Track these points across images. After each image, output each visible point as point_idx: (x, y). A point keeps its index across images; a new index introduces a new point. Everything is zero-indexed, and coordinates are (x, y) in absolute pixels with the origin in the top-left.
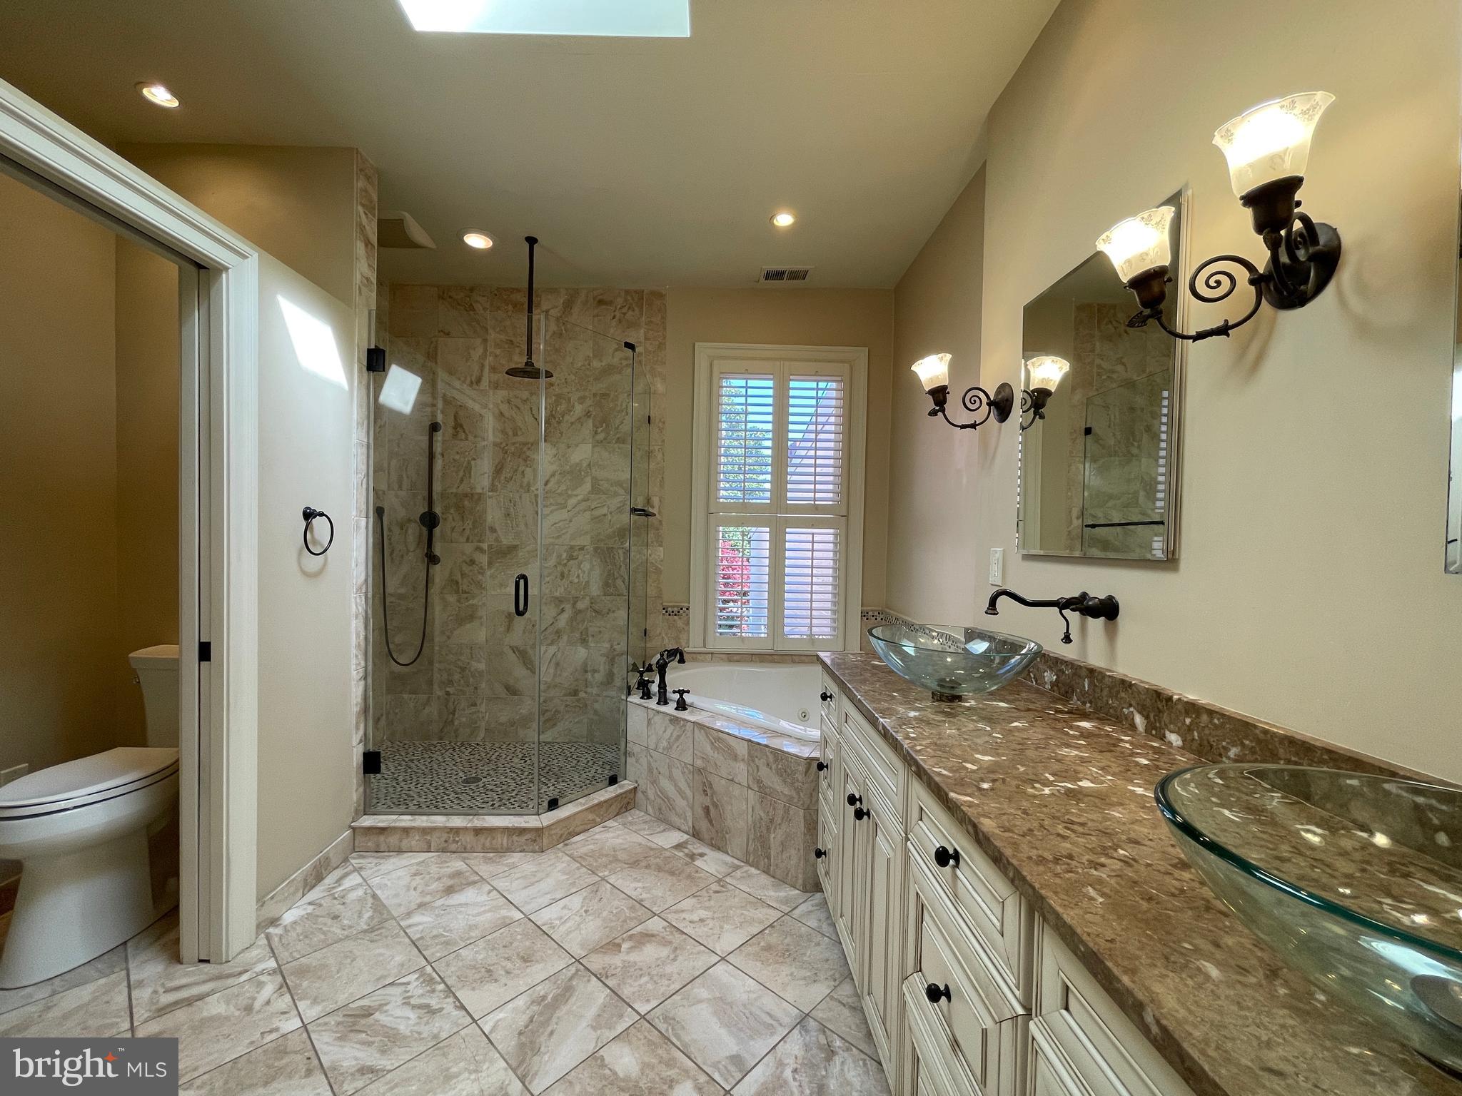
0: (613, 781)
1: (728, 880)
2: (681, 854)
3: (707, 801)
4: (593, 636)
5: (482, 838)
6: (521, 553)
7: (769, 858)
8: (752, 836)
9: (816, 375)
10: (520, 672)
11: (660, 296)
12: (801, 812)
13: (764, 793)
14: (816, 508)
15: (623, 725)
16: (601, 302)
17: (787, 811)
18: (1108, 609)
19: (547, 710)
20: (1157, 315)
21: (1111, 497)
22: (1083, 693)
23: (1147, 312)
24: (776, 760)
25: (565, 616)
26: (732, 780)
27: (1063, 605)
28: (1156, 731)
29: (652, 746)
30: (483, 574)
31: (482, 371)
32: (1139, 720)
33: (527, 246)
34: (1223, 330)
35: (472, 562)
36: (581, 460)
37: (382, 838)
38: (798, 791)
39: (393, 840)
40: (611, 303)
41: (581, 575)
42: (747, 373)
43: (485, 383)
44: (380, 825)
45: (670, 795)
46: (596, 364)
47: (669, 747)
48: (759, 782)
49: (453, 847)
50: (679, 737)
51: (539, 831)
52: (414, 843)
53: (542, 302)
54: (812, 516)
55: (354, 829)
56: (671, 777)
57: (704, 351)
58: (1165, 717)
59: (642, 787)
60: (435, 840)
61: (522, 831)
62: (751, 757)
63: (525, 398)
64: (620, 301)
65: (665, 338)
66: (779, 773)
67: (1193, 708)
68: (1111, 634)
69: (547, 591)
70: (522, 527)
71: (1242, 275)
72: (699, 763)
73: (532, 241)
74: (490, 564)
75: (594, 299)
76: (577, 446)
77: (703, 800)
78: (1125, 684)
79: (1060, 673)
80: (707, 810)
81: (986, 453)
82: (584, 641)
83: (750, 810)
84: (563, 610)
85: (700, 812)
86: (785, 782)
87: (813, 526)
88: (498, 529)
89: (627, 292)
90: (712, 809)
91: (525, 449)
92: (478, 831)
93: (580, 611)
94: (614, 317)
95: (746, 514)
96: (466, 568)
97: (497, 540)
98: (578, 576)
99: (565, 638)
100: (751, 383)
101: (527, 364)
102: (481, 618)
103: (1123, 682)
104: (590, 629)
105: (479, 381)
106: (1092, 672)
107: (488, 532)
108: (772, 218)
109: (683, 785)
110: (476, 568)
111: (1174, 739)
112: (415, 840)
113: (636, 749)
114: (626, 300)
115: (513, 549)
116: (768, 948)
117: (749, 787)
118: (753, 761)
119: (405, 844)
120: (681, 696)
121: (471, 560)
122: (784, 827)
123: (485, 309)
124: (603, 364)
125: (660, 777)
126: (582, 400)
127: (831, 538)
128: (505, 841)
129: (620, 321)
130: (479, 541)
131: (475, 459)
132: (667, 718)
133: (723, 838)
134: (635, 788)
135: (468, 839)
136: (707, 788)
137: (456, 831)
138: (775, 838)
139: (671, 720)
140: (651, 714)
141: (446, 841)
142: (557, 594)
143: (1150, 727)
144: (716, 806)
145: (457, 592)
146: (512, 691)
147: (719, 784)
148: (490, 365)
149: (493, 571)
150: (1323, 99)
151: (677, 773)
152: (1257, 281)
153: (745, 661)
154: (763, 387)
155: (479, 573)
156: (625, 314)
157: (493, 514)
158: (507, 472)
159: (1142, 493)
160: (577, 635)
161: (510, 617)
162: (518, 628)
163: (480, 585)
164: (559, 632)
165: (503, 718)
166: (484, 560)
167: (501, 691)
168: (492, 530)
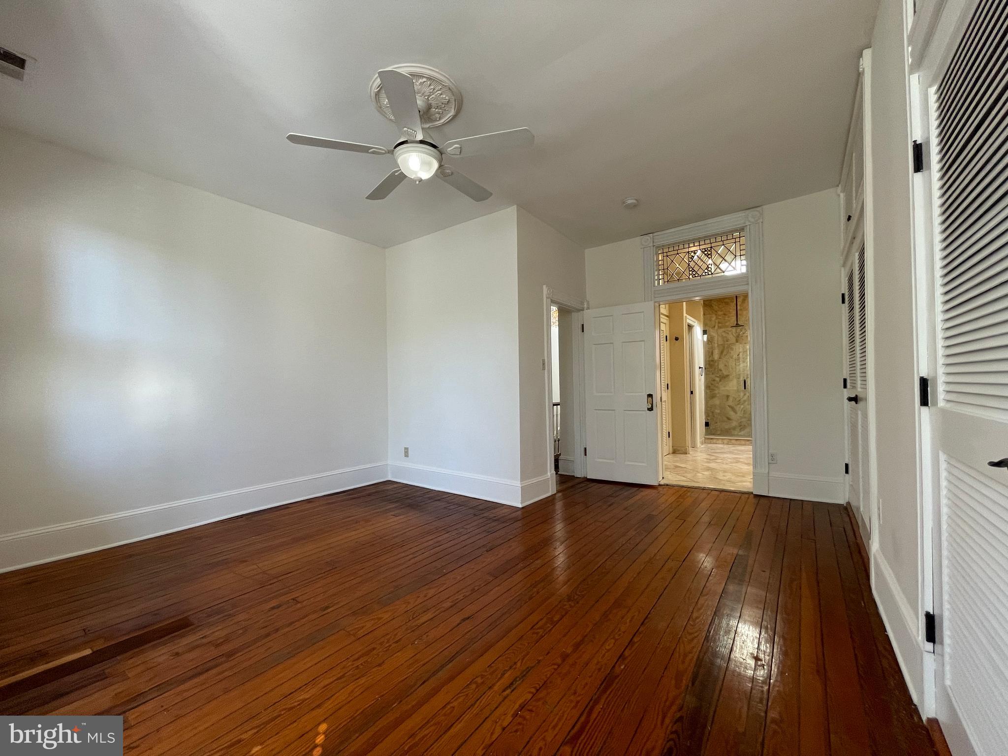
6: (731, 377)
10: (732, 413)
30: (718, 384)
35: (714, 380)
37: (711, 440)
39: (715, 441)
43: (716, 327)
44: (711, 437)
70: (731, 369)
74: (720, 381)
88: (722, 369)
91: (730, 346)
96: (713, 382)
97: (722, 373)
101: (736, 323)
105: (714, 327)
115: (728, 376)
119: (718, 442)
145: (710, 389)
146: (729, 419)
157: (721, 366)
158: (725, 353)
161: (728, 397)
162: (731, 399)
163: (717, 387)
164: (745, 401)
165: (727, 427)
166: (718, 379)
167: (725, 419)
168: (721, 370)
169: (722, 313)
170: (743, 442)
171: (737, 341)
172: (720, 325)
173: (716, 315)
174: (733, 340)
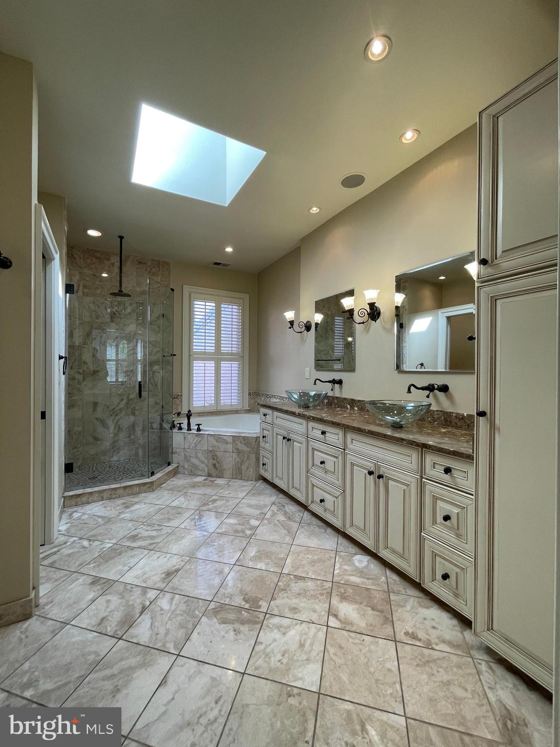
0: (169, 464)
1: (229, 484)
2: (207, 482)
3: (215, 462)
4: (137, 410)
5: (127, 490)
7: (242, 474)
8: (235, 468)
9: (232, 303)
11: (168, 264)
12: (254, 455)
13: (239, 452)
14: (232, 354)
15: (170, 443)
16: (140, 263)
17: (248, 456)
18: (340, 382)
19: (115, 446)
20: (352, 318)
21: (322, 351)
22: (335, 403)
23: (350, 317)
24: (244, 440)
25: (124, 402)
26: (226, 451)
27: (329, 382)
28: (352, 408)
29: (186, 447)
30: (80, 384)
31: (79, 287)
32: (348, 406)
33: (119, 240)
34: (363, 323)
36: (131, 331)
37: (79, 499)
38: (253, 449)
39: (84, 499)
40: (145, 264)
41: (131, 383)
42: (205, 300)
44: (78, 493)
45: (197, 464)
46: (138, 289)
47: (196, 446)
48: (237, 449)
49: (114, 496)
50: (200, 441)
51: (152, 483)
52: (95, 498)
53: (111, 258)
54: (230, 357)
55: (64, 497)
56: (197, 457)
57: (187, 289)
58: (354, 404)
59: (182, 464)
60: (105, 495)
61: (145, 484)
62: (234, 441)
63: (102, 302)
64: (149, 263)
65: (169, 281)
66: (245, 444)
67: (359, 401)
68: (341, 388)
69: (114, 391)
71: (366, 313)
72: (210, 449)
73: (121, 238)
74: (84, 379)
75: (137, 260)
76: (129, 325)
77: (211, 461)
78: (345, 399)
79: (329, 400)
80: (214, 465)
81: (303, 341)
82: (133, 414)
83: (234, 460)
84: (122, 400)
85: (211, 466)
86: (248, 447)
87: (231, 361)
88: (88, 363)
89: (152, 260)
90: (217, 465)
91: (102, 325)
92: (125, 488)
93: (131, 399)
94: (146, 270)
95: (204, 356)
97: (88, 368)
98: (130, 384)
99: (124, 412)
100: (207, 304)
101: (119, 291)
102: (79, 405)
103: (345, 398)
104: (136, 407)
106: (337, 397)
107: (83, 364)
108: (225, 248)
109: (203, 459)
110: (76, 382)
111: (356, 408)
112: (96, 497)
113: (178, 450)
114: (152, 263)
116: (254, 494)
117: (233, 452)
118: (235, 442)
119: (90, 499)
120: (199, 426)
121: (73, 378)
122: (247, 462)
123: (80, 258)
124: (141, 289)
125: (191, 458)
126: (131, 304)
127: (237, 365)
128: (138, 489)
129: (149, 272)
130: (78, 369)
131: (75, 329)
132: (194, 435)
133: (222, 473)
134: (178, 466)
135: (121, 492)
136: (215, 457)
137: (116, 489)
138: (244, 468)
139: (196, 435)
140: (186, 435)
141: (111, 495)
142: (119, 392)
143: (351, 407)
144: (218, 462)
146: (96, 439)
147: (219, 454)
148: (83, 285)
149: (85, 383)
150: (379, 291)
151: (199, 455)
152: (368, 314)
153: (205, 416)
154: (211, 305)
155: (78, 384)
156: (151, 269)
159: (330, 351)
160: (130, 410)
161: (95, 404)
162: (100, 409)
163: (79, 390)
164: (121, 410)
165: (92, 452)
166: (80, 377)
167: (91, 439)
168: (85, 363)
169: (90, 272)
170: (136, 489)
171: (112, 321)
172: (86, 291)
173: (80, 273)
174: (107, 319)
